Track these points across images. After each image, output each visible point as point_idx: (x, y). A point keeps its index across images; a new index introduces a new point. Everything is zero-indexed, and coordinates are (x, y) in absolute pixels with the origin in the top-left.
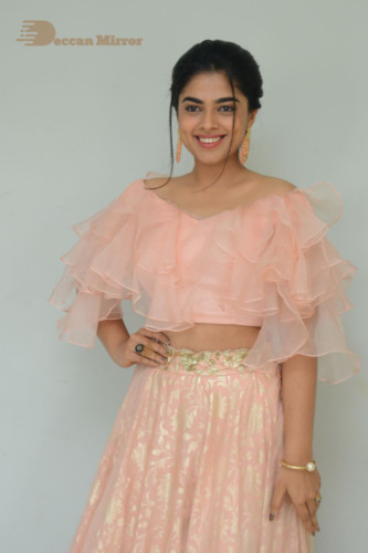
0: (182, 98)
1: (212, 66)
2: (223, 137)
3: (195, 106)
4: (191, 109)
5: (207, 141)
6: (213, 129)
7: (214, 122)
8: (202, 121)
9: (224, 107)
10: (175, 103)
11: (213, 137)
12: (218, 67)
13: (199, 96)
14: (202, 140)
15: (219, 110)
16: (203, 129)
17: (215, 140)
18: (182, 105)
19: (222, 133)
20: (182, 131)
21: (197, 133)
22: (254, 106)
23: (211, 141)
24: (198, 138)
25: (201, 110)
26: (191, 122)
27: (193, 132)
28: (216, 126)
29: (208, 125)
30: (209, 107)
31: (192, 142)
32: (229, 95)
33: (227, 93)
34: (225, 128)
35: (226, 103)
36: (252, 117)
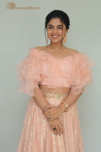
0: (48, 25)
1: (56, 17)
2: (59, 35)
3: (51, 27)
4: (50, 28)
5: (54, 36)
6: (56, 33)
7: (56, 31)
8: (53, 31)
9: (59, 27)
10: (46, 27)
12: (58, 17)
13: (53, 24)
14: (53, 36)
16: (53, 33)
18: (48, 27)
19: (59, 34)
20: (48, 34)
22: (67, 28)
23: (56, 36)
24: (52, 36)
25: (53, 28)
26: (50, 31)
27: (51, 34)
28: (57, 33)
29: (55, 32)
30: (55, 27)
31: (51, 37)
32: (61, 24)
33: (60, 24)
34: (59, 33)
35: (60, 27)
36: (67, 31)
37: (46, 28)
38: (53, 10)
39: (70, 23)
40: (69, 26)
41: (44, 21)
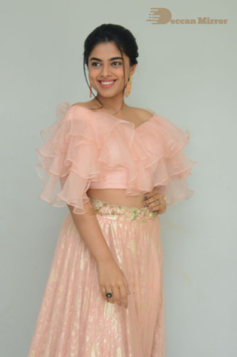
0: (90, 58)
1: (107, 39)
2: (115, 80)
4: (95, 64)
5: (105, 83)
6: (108, 76)
7: (109, 72)
8: (102, 71)
11: (109, 81)
12: (110, 39)
13: (99, 57)
14: (103, 83)
15: (112, 64)
16: (102, 76)
17: (110, 83)
18: (90, 63)
19: (115, 78)
20: (91, 78)
21: (99, 79)
22: (133, 62)
23: (107, 83)
24: (100, 82)
25: (101, 65)
26: (96, 72)
27: (97, 78)
29: (105, 74)
30: (106, 63)
31: (97, 84)
32: (119, 55)
33: (117, 54)
34: (116, 75)
35: (116, 61)
36: (133, 70)
37: (86, 65)
38: (99, 24)
39: (139, 51)
40: (138, 59)
41: (82, 50)
